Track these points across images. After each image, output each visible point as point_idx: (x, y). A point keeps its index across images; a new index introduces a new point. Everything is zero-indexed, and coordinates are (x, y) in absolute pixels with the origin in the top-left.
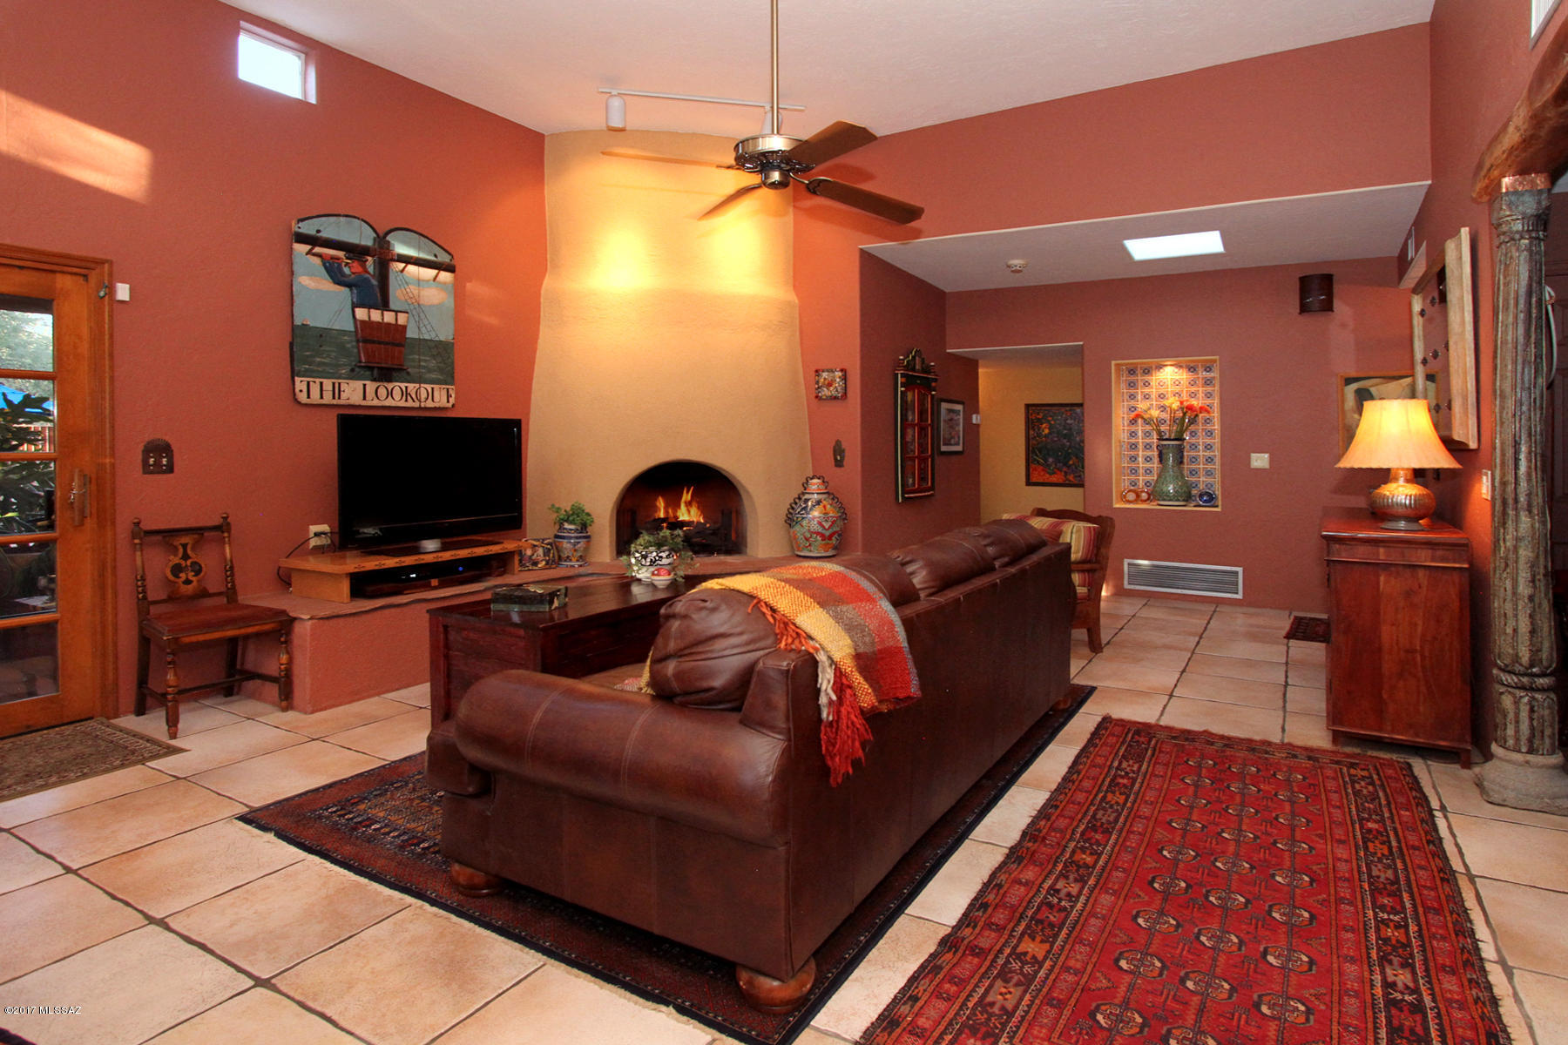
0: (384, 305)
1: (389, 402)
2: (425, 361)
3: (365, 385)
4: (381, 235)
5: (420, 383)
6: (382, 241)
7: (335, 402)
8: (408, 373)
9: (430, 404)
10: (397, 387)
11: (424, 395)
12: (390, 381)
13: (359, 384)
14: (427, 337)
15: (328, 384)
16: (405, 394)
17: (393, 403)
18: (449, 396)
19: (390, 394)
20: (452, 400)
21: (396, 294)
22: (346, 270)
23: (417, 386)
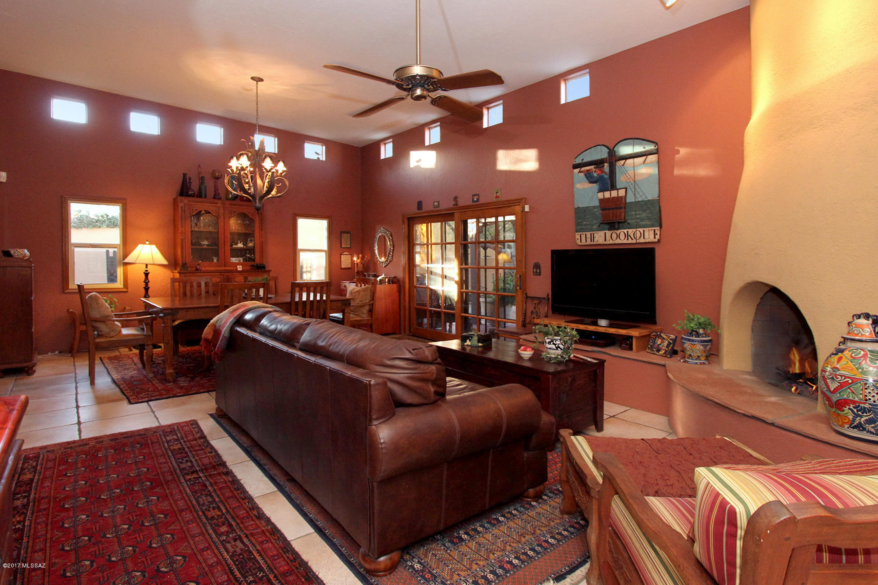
0: (613, 187)
1: (618, 241)
2: (639, 214)
3: (605, 233)
4: (612, 148)
5: (636, 228)
6: (612, 153)
7: (592, 243)
8: (629, 224)
9: (642, 240)
10: (622, 232)
11: (638, 235)
12: (618, 229)
13: (602, 233)
14: (640, 199)
15: (588, 234)
16: (627, 236)
17: (620, 242)
18: (655, 234)
19: (618, 236)
20: (657, 237)
21: (621, 180)
22: (595, 175)
23: (634, 230)
